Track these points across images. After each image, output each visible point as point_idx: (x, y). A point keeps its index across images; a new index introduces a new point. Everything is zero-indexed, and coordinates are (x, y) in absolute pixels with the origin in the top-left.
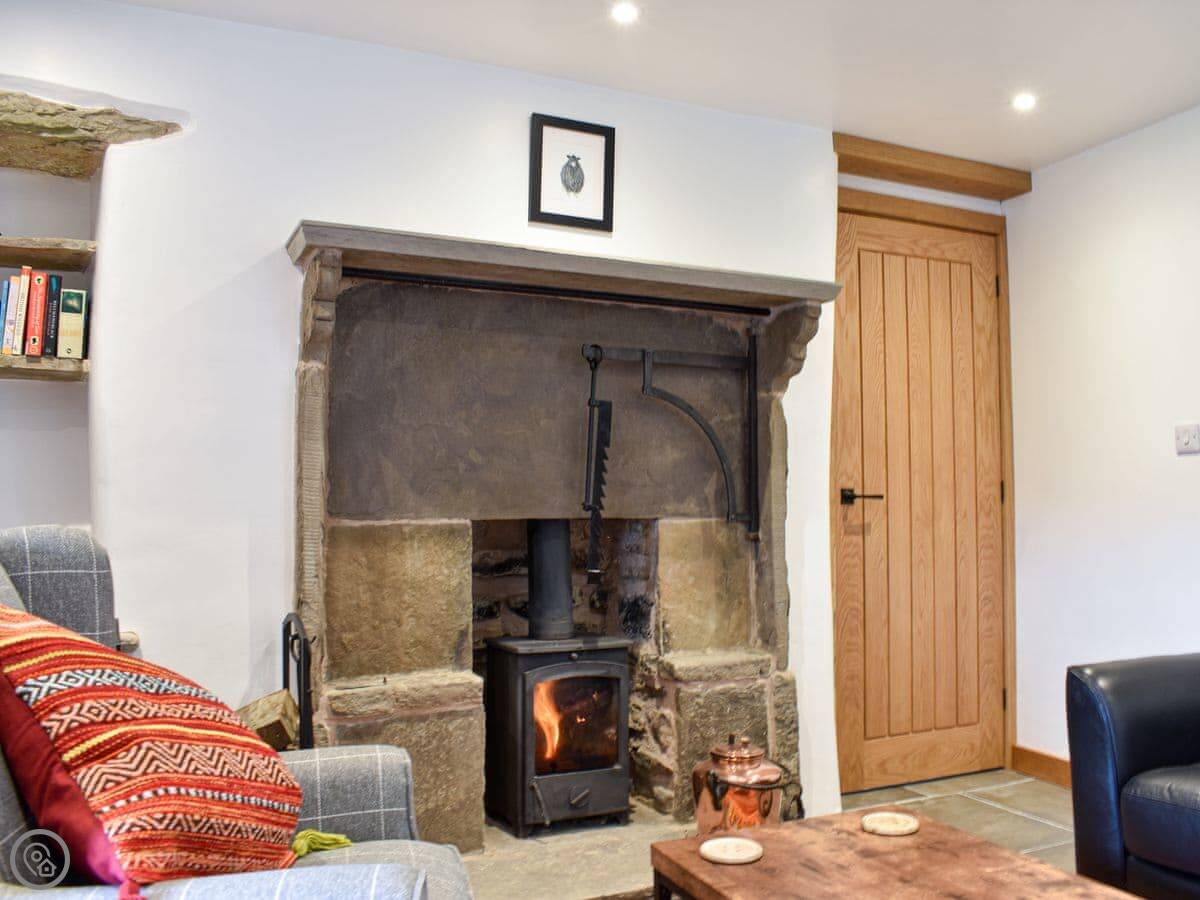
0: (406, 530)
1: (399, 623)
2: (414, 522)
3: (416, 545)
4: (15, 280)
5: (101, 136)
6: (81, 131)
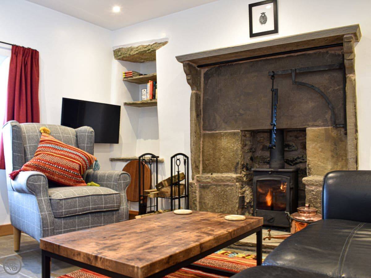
0: (222, 134)
1: (220, 159)
2: (224, 131)
3: (225, 138)
4: (148, 84)
5: (155, 49)
6: (151, 49)
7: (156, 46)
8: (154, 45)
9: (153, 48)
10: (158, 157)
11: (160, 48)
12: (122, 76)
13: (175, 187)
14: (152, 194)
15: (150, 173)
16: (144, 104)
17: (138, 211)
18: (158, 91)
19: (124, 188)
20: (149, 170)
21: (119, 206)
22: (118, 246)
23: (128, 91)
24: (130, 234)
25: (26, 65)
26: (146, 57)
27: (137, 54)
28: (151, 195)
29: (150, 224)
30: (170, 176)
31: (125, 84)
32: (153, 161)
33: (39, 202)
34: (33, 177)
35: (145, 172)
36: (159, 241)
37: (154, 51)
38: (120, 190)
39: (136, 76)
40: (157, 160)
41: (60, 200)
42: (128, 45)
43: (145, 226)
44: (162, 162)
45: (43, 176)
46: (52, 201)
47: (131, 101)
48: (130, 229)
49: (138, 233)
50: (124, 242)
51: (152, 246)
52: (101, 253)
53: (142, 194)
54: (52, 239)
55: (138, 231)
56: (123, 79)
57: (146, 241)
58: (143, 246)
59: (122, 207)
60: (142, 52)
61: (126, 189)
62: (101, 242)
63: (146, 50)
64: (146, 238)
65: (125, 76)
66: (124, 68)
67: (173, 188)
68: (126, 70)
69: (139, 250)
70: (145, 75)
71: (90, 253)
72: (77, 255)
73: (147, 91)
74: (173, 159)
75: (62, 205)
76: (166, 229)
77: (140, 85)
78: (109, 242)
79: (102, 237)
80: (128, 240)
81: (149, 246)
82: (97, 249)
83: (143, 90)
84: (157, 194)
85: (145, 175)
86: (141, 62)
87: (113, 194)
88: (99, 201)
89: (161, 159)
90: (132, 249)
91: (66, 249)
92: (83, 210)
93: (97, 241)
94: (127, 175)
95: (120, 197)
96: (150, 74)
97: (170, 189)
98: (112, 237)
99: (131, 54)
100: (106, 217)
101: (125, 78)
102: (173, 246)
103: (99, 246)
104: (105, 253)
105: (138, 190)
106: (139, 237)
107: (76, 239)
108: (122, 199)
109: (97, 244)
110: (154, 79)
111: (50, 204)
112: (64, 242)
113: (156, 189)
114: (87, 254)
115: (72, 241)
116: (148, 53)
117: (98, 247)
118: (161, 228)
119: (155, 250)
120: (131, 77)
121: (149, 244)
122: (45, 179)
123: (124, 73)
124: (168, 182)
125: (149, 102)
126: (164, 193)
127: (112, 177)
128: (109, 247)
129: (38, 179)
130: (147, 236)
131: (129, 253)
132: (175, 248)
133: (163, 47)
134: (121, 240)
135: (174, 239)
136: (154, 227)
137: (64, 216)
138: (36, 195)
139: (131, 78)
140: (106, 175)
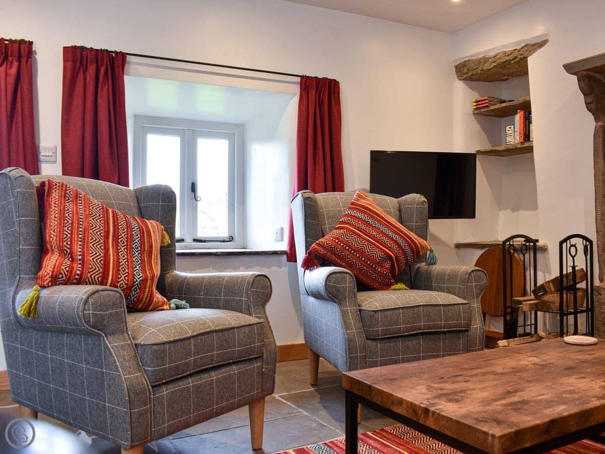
4: (516, 116)
5: (526, 56)
6: (519, 57)
7: (526, 51)
8: (523, 50)
9: (522, 55)
10: (537, 241)
11: (534, 52)
12: (471, 107)
13: (567, 294)
14: (526, 304)
15: (523, 267)
16: (511, 152)
17: (502, 331)
18: (534, 127)
19: (476, 293)
20: (521, 263)
21: (469, 325)
22: (462, 395)
23: (482, 131)
24: (484, 374)
25: (321, 104)
26: (511, 71)
27: (494, 67)
28: (525, 307)
29: (520, 360)
30: (557, 274)
31: (476, 119)
32: (528, 247)
33: (344, 315)
34: (334, 275)
35: (514, 266)
36: (533, 392)
37: (524, 60)
38: (470, 299)
39: (495, 105)
40: (535, 246)
41: (375, 312)
42: (479, 53)
43: (511, 363)
44: (544, 249)
45: (349, 274)
46: (363, 313)
47: (488, 147)
48: (486, 366)
49: (497, 374)
50: (474, 389)
51: (521, 399)
52: (434, 405)
53: (508, 304)
54: (361, 374)
55: (499, 370)
56: (474, 112)
57: (510, 389)
58: (504, 398)
59: (473, 327)
60: (503, 62)
61: (480, 296)
62: (436, 386)
63: (511, 58)
64: (510, 384)
65: (475, 107)
66: (475, 93)
67: (565, 296)
68: (477, 97)
69: (497, 406)
70: (510, 102)
71: (418, 403)
72: (397, 403)
73: (514, 128)
74: (564, 245)
75: (377, 320)
76: (547, 371)
77: (503, 119)
78: (448, 387)
79: (437, 377)
80: (479, 386)
81: (515, 399)
82: (429, 396)
83: (508, 128)
84: (536, 304)
85: (514, 272)
86: (503, 80)
87: (459, 304)
88: (436, 315)
89: (543, 244)
90: (486, 402)
91: (381, 392)
92: (411, 329)
93: (429, 384)
94: (482, 273)
95: (470, 309)
96: (519, 100)
97: (558, 298)
98: (454, 378)
99: (485, 68)
100: (446, 341)
101: (476, 109)
102: (558, 402)
103: (432, 391)
104: (442, 405)
105: (502, 297)
106: (499, 382)
107: (396, 377)
108: (474, 313)
109: (429, 388)
110: (526, 107)
111: (360, 317)
112: (378, 380)
113: (533, 297)
114: (411, 404)
115: (391, 380)
116: (514, 63)
117: (431, 393)
118: (540, 368)
119: (526, 407)
120: (487, 107)
121: (515, 396)
122: (352, 279)
123: (474, 102)
124: (553, 284)
125: (518, 147)
126: (548, 304)
127: (456, 276)
128: (449, 394)
129: (342, 279)
130: (513, 382)
131: (481, 409)
132: (563, 407)
133: (540, 51)
134: (469, 385)
135: (562, 390)
136: (527, 366)
137: (380, 337)
138: (340, 304)
139: (486, 109)
140: (447, 273)
